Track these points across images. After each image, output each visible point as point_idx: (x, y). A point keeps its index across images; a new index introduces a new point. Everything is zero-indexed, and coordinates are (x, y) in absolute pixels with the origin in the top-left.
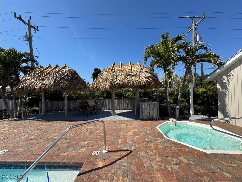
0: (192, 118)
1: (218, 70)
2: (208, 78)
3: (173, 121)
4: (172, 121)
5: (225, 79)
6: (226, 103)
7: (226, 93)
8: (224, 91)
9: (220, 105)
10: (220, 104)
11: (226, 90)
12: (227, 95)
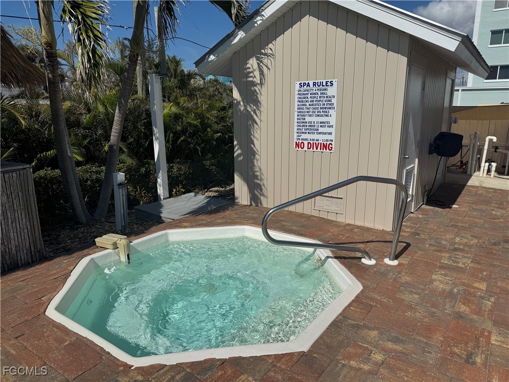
0: (168, 211)
1: (241, 34)
2: (210, 59)
3: (115, 246)
4: (111, 247)
5: (252, 72)
6: (254, 146)
7: (255, 117)
8: (250, 110)
9: (239, 155)
10: (239, 151)
11: (255, 108)
12: (257, 124)
